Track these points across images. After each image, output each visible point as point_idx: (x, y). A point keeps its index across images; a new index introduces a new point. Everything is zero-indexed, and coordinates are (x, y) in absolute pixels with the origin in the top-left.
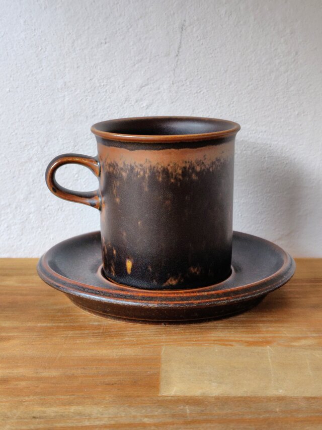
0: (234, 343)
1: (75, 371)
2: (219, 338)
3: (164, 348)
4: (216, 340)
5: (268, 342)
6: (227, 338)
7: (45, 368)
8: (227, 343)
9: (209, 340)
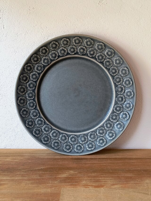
0: (89, 187)
1: (27, 199)
2: (84, 184)
3: (62, 189)
4: (83, 185)
5: (102, 186)
6: (86, 184)
7: (16, 198)
8: (86, 186)
9: (80, 185)
